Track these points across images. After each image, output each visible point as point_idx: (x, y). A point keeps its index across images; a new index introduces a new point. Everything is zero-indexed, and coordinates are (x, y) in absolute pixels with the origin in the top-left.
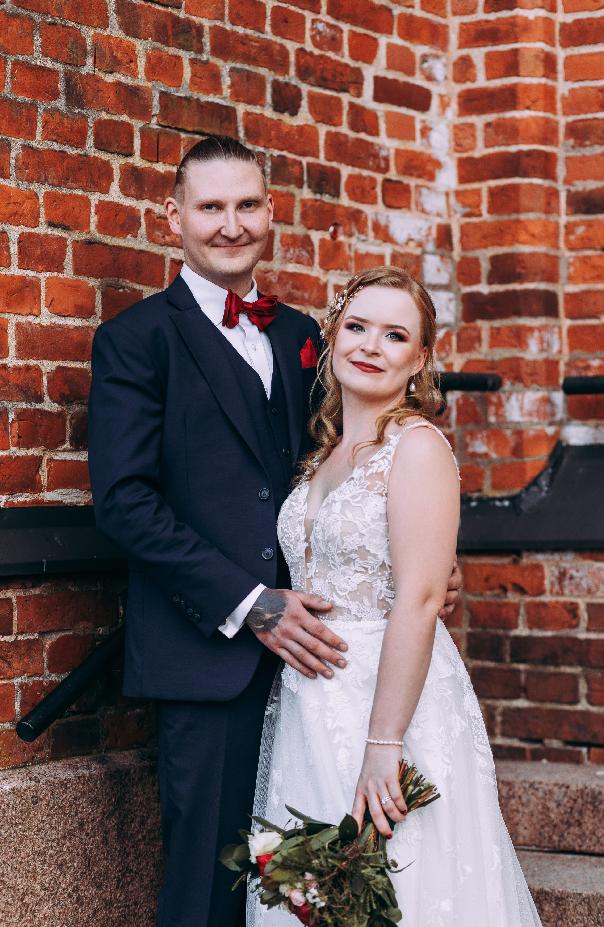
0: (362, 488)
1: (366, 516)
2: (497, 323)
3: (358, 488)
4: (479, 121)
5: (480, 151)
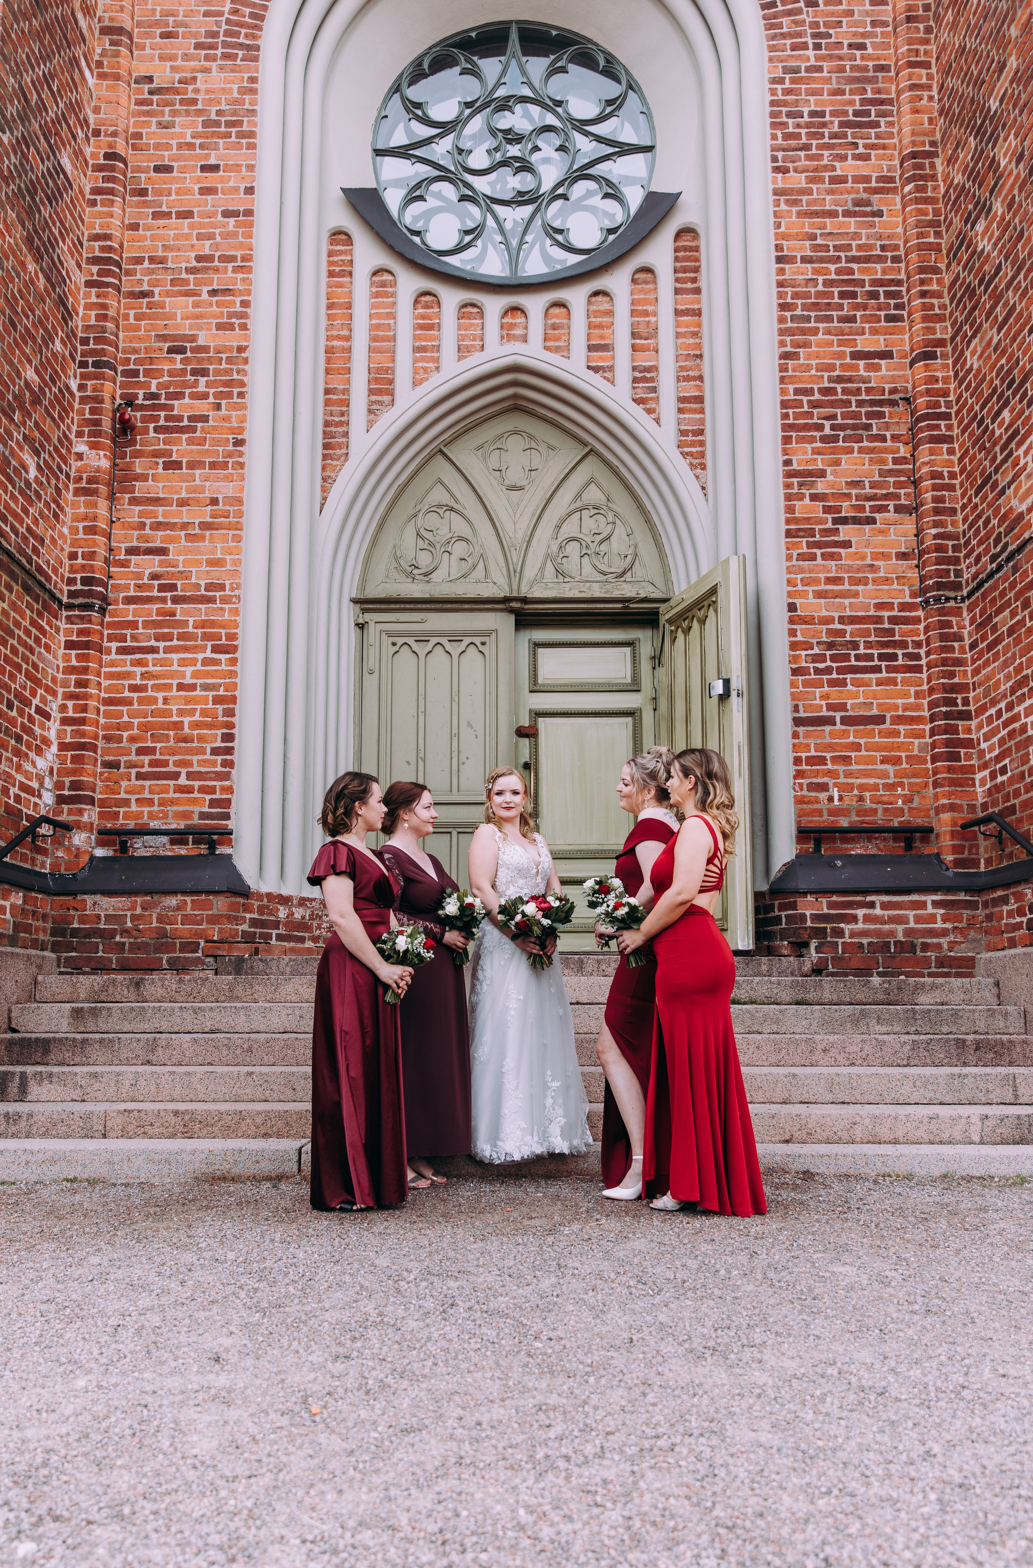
2: (70, 806)
4: (69, 729)
5: (68, 740)
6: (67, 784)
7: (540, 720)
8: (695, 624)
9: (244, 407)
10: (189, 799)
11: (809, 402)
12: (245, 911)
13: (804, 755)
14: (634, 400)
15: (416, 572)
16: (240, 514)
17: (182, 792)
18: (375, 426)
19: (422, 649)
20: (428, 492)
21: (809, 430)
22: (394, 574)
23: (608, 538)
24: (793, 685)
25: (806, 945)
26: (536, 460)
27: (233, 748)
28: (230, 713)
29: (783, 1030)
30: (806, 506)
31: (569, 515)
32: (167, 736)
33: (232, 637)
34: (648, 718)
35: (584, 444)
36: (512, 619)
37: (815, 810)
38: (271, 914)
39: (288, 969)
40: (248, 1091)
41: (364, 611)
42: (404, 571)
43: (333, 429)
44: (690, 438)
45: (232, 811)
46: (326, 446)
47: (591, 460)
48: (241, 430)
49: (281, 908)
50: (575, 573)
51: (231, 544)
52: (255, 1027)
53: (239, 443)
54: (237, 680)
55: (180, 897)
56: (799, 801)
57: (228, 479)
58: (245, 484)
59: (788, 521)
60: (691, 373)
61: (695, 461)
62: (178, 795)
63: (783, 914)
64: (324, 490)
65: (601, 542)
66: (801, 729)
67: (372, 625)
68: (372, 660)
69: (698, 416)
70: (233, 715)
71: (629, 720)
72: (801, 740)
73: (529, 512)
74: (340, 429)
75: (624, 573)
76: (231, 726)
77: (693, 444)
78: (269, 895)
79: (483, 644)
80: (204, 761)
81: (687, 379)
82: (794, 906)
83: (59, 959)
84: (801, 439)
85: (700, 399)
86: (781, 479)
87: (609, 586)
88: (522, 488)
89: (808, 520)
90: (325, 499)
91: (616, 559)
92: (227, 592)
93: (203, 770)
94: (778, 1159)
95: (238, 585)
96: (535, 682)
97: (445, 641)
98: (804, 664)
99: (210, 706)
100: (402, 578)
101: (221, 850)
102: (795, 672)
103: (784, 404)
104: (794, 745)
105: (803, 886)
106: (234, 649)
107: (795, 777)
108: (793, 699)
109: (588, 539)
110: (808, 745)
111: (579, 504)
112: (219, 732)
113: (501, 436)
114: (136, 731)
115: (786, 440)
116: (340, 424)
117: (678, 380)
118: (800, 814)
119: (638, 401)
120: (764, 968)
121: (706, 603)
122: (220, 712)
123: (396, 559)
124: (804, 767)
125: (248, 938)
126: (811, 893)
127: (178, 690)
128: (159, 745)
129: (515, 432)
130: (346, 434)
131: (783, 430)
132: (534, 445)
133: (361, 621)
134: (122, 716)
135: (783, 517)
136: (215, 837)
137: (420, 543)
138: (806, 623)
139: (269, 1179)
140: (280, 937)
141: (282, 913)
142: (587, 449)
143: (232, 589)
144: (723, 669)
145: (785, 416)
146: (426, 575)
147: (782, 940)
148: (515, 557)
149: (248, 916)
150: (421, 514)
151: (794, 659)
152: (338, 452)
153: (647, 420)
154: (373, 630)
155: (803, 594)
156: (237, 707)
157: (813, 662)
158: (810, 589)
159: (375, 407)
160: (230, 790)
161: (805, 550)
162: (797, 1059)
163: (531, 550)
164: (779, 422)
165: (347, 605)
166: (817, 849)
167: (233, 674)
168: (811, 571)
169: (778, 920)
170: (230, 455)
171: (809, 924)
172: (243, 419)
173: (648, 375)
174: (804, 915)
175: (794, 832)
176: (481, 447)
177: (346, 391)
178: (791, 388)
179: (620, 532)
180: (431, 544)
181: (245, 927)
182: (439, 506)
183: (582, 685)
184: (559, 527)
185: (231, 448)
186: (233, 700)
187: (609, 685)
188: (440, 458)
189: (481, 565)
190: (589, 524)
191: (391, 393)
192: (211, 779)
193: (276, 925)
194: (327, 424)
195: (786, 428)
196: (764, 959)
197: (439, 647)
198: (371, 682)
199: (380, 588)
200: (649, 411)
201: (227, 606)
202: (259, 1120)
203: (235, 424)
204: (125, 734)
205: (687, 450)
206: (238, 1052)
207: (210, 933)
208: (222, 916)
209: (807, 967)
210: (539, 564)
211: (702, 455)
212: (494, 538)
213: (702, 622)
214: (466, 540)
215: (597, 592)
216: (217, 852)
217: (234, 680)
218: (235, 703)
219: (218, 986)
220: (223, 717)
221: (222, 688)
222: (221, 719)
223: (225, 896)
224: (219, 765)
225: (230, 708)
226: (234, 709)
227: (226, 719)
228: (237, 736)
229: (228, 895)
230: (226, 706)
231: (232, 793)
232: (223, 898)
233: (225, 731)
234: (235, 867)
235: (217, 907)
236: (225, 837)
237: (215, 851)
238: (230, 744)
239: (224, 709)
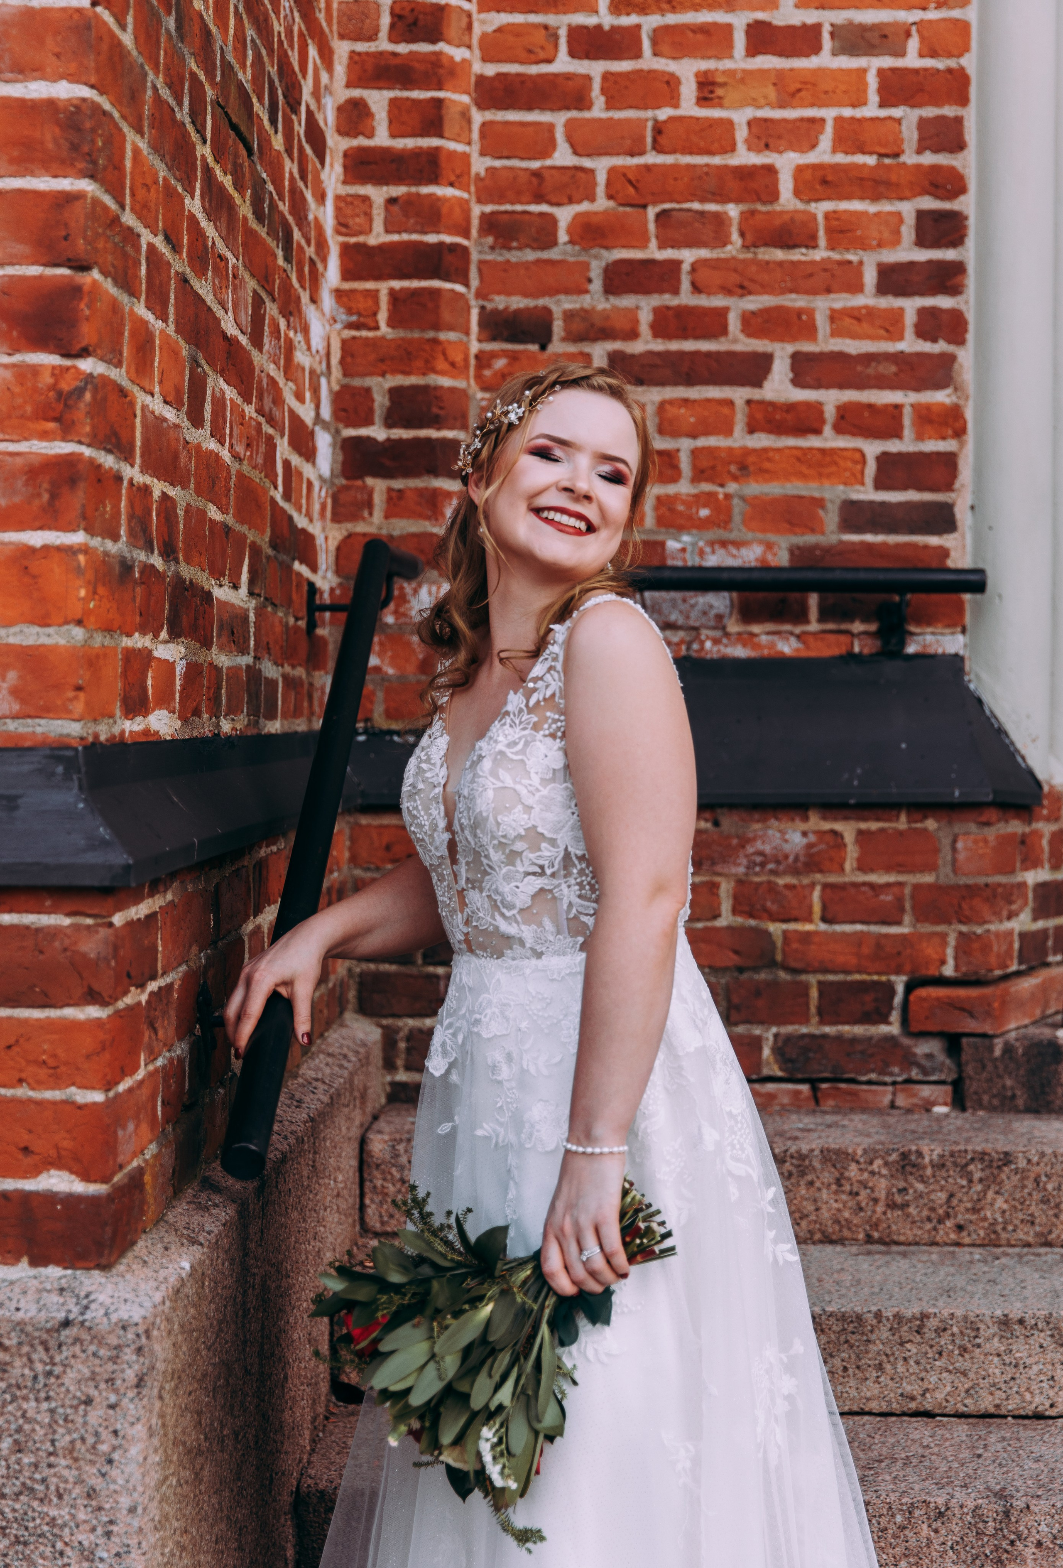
0: (524, 729)
1: (533, 775)
2: (398, 484)
3: (518, 729)
4: (378, 194)
5: (378, 236)
6: (381, 401)
10: (803, 456)
12: (1024, 862)
17: (777, 428)
27: (958, 268)
28: (946, 137)
32: (719, 221)
45: (960, 502)
54: (969, 14)
55: (816, 822)
62: (762, 441)
70: (958, 145)
76: (950, 185)
80: (857, 315)
83: (389, 1040)
93: (853, 347)
99: (871, 110)
101: (927, 642)
114: (602, 203)
122: (910, 134)
127: (753, 50)
128: (688, 256)
134: (547, 147)
136: (904, 598)
149: (1030, 878)
156: (970, 116)
160: (950, 422)
181: (1025, 920)
192: (882, 383)
204: (564, 215)
207: (930, 950)
216: (911, 649)
217: (956, 14)
218: (964, 101)
219: (1050, 1187)
220: (919, 151)
221: (913, 44)
222: (910, 158)
223: (983, 819)
224: (909, 332)
225: (943, 118)
226: (959, 121)
227: (929, 159)
228: (972, 223)
229: (992, 814)
230: (930, 112)
231: (960, 433)
232: (973, 827)
233: (928, 203)
234: (980, 701)
235: (954, 861)
236: (935, 597)
237: (902, 644)
238: (949, 254)
239: (923, 123)
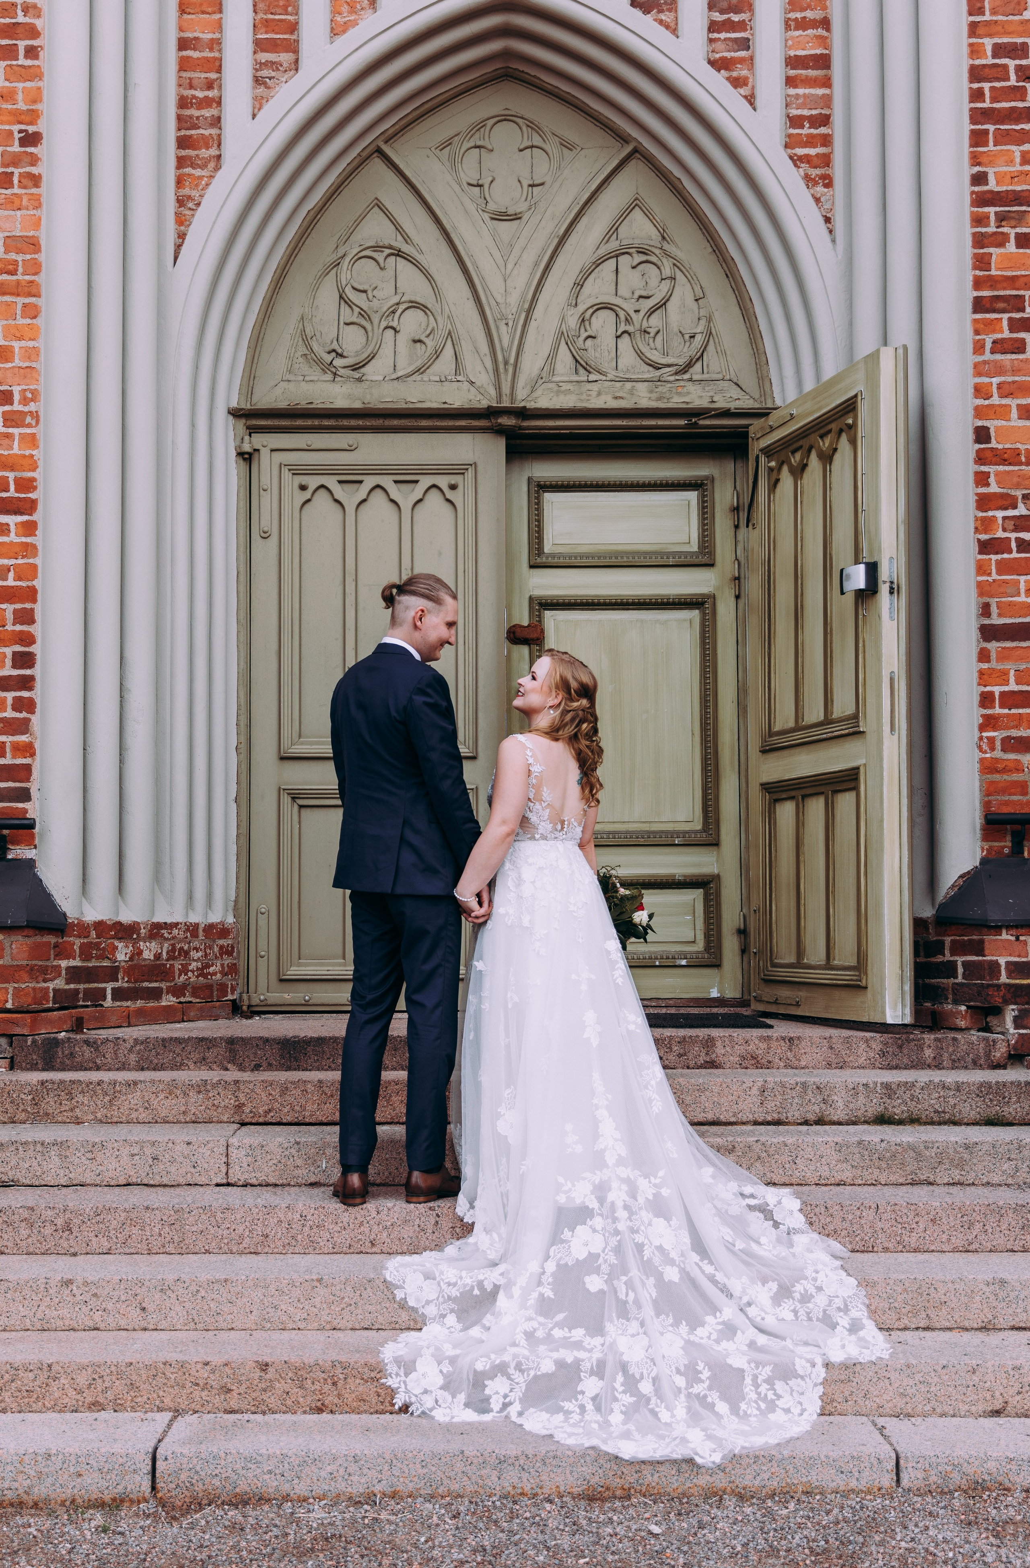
7: (548, 614)
8: (814, 461)
9: (35, 74)
11: (1019, 68)
12: (59, 956)
13: (997, 690)
14: (712, 63)
15: (338, 362)
16: (35, 268)
18: (267, 108)
19: (350, 496)
20: (358, 222)
21: (1017, 121)
22: (303, 367)
23: (663, 305)
24: (981, 569)
25: (997, 1011)
26: (542, 169)
27: (32, 678)
28: (26, 617)
29: (970, 1179)
30: (1009, 257)
31: (597, 264)
33: (26, 485)
34: (726, 611)
35: (622, 138)
36: (499, 446)
37: (1015, 784)
38: (103, 957)
39: (133, 1058)
40: (64, 1312)
41: (252, 430)
42: (319, 362)
43: (195, 113)
44: (806, 131)
45: (34, 787)
46: (183, 143)
47: (635, 167)
48: (33, 116)
49: (120, 945)
50: (607, 366)
51: (21, 321)
52: (76, 1176)
53: (31, 139)
54: (38, 561)
56: (988, 767)
57: (13, 204)
58: (43, 213)
59: (978, 284)
60: (809, 14)
61: (814, 172)
63: (960, 960)
64: (181, 221)
65: (651, 312)
66: (993, 646)
67: (265, 454)
68: (266, 517)
69: (820, 91)
70: (32, 621)
71: (695, 614)
72: (994, 664)
73: (529, 258)
74: (207, 113)
75: (689, 365)
76: (28, 639)
77: (810, 142)
78: (99, 926)
79: (453, 487)
81: (802, 25)
82: (979, 948)
84: (1003, 138)
85: (823, 62)
86: (967, 209)
87: (664, 389)
88: (517, 217)
89: (1012, 281)
90: (182, 236)
91: (677, 341)
92: (17, 407)
94: (991, 1465)
95: (35, 393)
96: (540, 550)
97: (387, 482)
98: (1000, 534)
100: (315, 373)
101: (17, 852)
102: (985, 547)
103: (976, 73)
104: (981, 673)
105: (994, 915)
106: (31, 506)
107: (982, 728)
108: (981, 594)
109: (629, 307)
110: (1005, 673)
111: (613, 245)
112: (8, 651)
113: (480, 126)
115: (978, 138)
116: (207, 103)
117: (788, 27)
118: (989, 791)
119: (718, 65)
120: (928, 1053)
121: (834, 426)
122: (10, 616)
123: (306, 340)
124: (998, 710)
125: (66, 1001)
126: (1008, 927)
129: (505, 118)
130: (217, 122)
131: (973, 121)
132: (537, 141)
133: (247, 448)
135: (969, 276)
136: (6, 832)
137: (347, 314)
138: (1004, 462)
139: (100, 1505)
140: (118, 994)
141: (122, 953)
142: (628, 149)
143: (25, 401)
144: (865, 545)
145: (977, 95)
146: (356, 367)
147: (956, 1002)
148: (505, 337)
149: (64, 964)
150: (345, 263)
151: (984, 525)
152: (204, 153)
153: (733, 98)
154: (267, 463)
155: (1001, 412)
156: (38, 608)
157: (1016, 529)
158: (1013, 403)
159: (265, 73)
160: (28, 750)
161: (1006, 334)
162: (1000, 1241)
163: (533, 325)
164: (966, 106)
165: (223, 422)
166: (1017, 848)
167: (29, 550)
168: (1015, 371)
169: (950, 969)
170: (15, 161)
171: (1004, 979)
172: (36, 97)
173: (736, 18)
174: (997, 964)
175: (978, 821)
176: (447, 144)
177: (216, 44)
178: (988, 43)
179: (683, 293)
180: (363, 314)
181: (60, 983)
182: (377, 248)
183: (617, 554)
184: (579, 285)
185: (16, 148)
186: (31, 594)
187: (662, 554)
188: (377, 164)
189: (448, 352)
190: (631, 280)
191: (293, 48)
193: (112, 974)
194: (183, 103)
195: (977, 116)
196: (929, 1038)
197: (379, 493)
198: (264, 552)
199: (278, 391)
200: (737, 83)
201: (16, 431)
202: (82, 1380)
203: (22, 106)
205: (800, 151)
206: (48, 1231)
207: (1, 996)
208: (19, 968)
209: (999, 1053)
210: (545, 351)
211: (826, 160)
212: (471, 305)
213: (827, 458)
214: (423, 308)
215: (644, 398)
216: (10, 857)
217: (31, 561)
218: (34, 601)
219: (14, 1096)
220: (14, 624)
221: (11, 575)
222: (10, 627)
223: (25, 934)
224: (9, 708)
225: (25, 608)
226: (32, 610)
227: (18, 628)
228: (38, 658)
229: (30, 932)
230: (19, 606)
231: (33, 755)
232: (20, 938)
233: (18, 648)
234: (41, 880)
235: (12, 953)
236: (21, 831)
237: (5, 854)
238: (28, 672)
239: (15, 611)
